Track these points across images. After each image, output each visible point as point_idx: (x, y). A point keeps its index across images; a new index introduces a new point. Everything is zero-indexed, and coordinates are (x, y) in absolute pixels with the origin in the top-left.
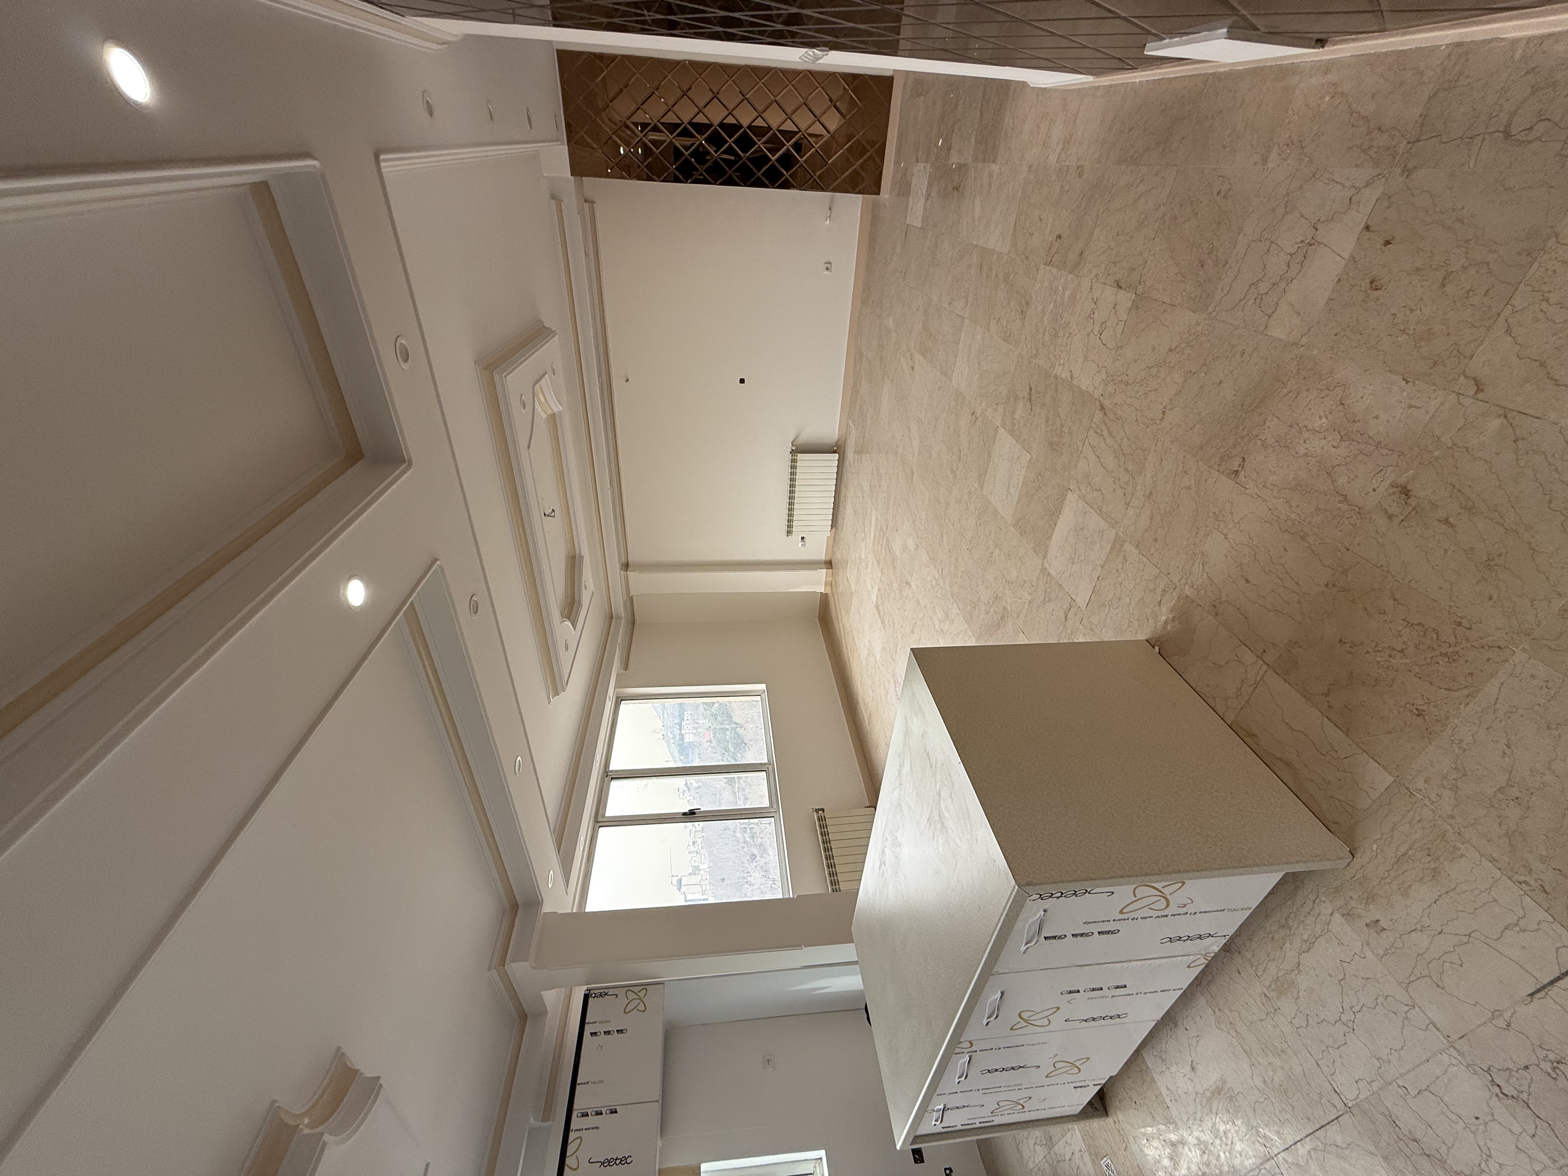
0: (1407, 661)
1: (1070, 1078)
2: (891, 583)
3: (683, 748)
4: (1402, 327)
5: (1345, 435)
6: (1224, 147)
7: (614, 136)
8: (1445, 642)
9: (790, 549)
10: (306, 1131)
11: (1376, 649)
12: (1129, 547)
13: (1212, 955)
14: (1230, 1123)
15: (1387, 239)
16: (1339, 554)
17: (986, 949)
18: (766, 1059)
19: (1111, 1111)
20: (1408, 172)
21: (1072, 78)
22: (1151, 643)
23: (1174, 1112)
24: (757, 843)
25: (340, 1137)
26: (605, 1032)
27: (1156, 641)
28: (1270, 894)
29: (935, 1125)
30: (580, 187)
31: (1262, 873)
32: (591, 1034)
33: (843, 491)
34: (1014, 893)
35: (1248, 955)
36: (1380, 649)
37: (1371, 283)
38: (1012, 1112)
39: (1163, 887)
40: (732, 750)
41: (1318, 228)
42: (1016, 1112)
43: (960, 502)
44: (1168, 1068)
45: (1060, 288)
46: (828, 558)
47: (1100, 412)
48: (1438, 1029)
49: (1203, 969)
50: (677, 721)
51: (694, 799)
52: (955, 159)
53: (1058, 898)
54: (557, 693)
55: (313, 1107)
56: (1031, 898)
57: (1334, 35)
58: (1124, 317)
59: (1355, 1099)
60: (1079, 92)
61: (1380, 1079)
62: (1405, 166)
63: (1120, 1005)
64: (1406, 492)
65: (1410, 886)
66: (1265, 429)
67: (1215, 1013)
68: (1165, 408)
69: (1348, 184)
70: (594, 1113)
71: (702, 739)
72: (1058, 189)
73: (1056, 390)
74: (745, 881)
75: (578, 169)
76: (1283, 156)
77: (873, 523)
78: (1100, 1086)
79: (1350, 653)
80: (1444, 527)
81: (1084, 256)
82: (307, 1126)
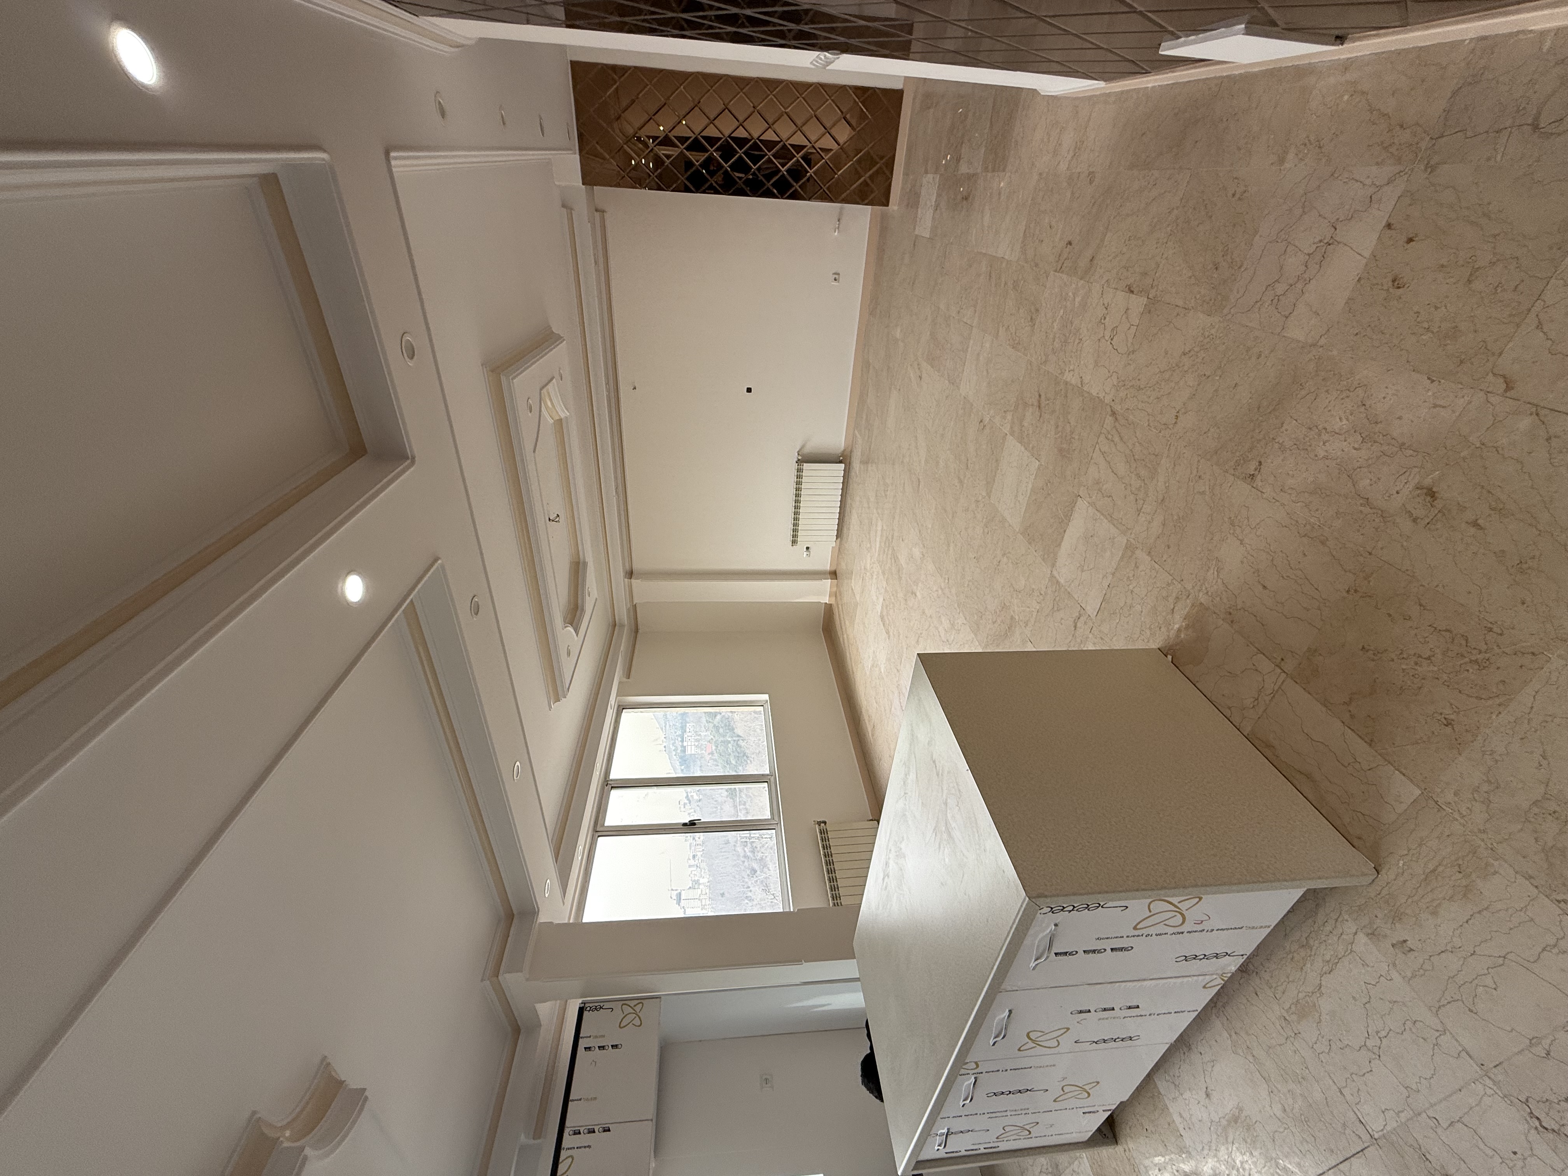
0: (1436, 669)
1: (1079, 1103)
2: (897, 592)
3: (684, 760)
4: (1426, 325)
5: (1367, 436)
6: (1239, 149)
7: (625, 146)
8: (1475, 648)
9: (796, 559)
10: (286, 1144)
11: (1401, 656)
12: (1141, 554)
13: (1229, 975)
14: (1248, 1154)
15: (1411, 236)
16: (1361, 559)
17: (994, 964)
18: (764, 1078)
19: (1122, 1140)
20: (1431, 168)
21: (1087, 84)
22: (1164, 651)
23: (1188, 1142)
24: (758, 858)
25: (321, 1152)
26: (599, 1047)
27: (1169, 649)
28: (1289, 912)
29: (938, 1150)
30: (591, 197)
31: (1284, 889)
32: (585, 1048)
33: (849, 501)
34: (1024, 906)
35: (1267, 976)
36: (1405, 656)
37: (1394, 281)
38: (1018, 1137)
39: (1179, 902)
40: (734, 762)
41: (1337, 227)
42: (1022, 1137)
43: (967, 510)
44: (1182, 1094)
45: (1070, 294)
46: (833, 569)
47: (1110, 418)
48: (1470, 1057)
49: (1219, 990)
50: (679, 733)
51: (695, 812)
52: (964, 169)
53: (1070, 911)
54: (558, 700)
55: (294, 1120)
56: (1042, 911)
57: (1354, 30)
58: (1136, 321)
59: (1382, 1130)
60: (1091, 100)
61: (1409, 1109)
62: (1428, 163)
63: (1131, 1027)
64: (1431, 494)
65: (1440, 904)
66: (1283, 432)
67: (1230, 1036)
68: (1178, 412)
69: (1368, 182)
70: (586, 1131)
71: (703, 752)
72: (1069, 194)
73: (1066, 396)
74: (745, 895)
75: (589, 178)
76: (1300, 156)
77: (879, 533)
78: (1110, 1113)
79: (1373, 660)
80: (1473, 530)
81: (1095, 262)
82: (289, 1139)
